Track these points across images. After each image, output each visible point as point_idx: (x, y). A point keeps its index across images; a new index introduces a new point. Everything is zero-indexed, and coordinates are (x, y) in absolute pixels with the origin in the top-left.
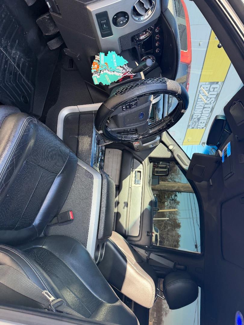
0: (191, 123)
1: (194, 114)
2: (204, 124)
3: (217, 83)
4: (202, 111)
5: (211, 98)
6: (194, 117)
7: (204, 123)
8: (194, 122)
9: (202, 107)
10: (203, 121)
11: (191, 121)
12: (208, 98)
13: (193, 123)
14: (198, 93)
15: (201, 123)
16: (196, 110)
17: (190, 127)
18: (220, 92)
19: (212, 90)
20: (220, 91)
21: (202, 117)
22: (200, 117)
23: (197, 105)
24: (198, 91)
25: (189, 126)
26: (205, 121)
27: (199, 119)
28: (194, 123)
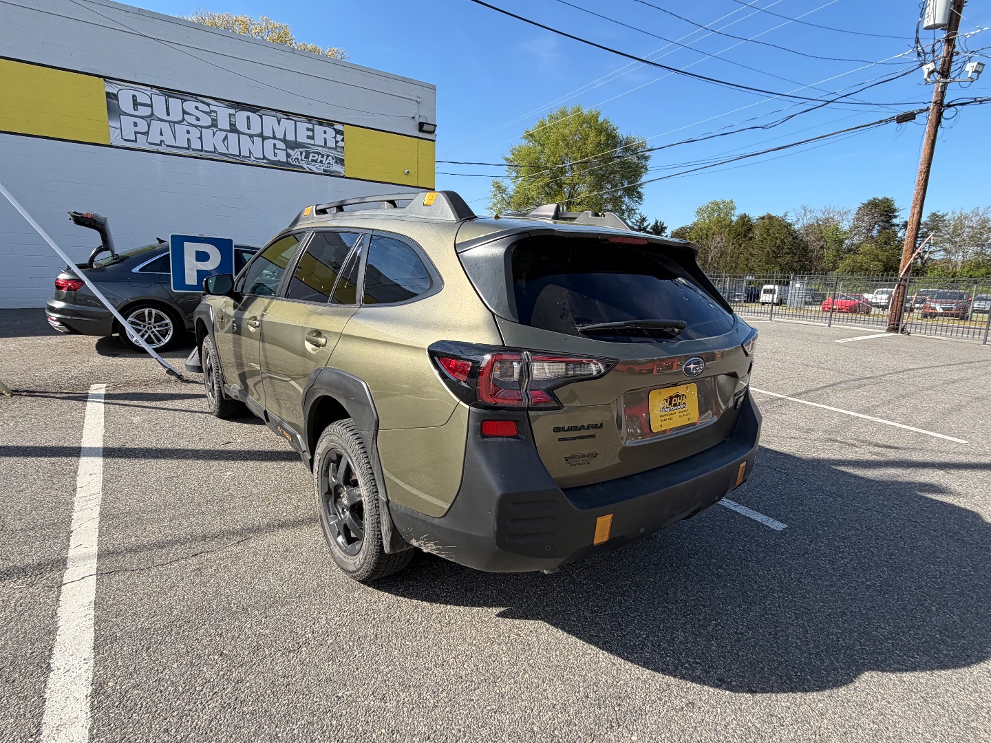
0: (315, 168)
1: (264, 158)
2: (319, 129)
3: (111, 96)
4: (251, 136)
5: (184, 112)
6: (282, 157)
7: (311, 130)
8: (307, 157)
9: (233, 137)
10: (304, 133)
11: (305, 166)
12: (184, 119)
13: (313, 161)
14: (162, 149)
15: (312, 138)
16: (245, 153)
17: (336, 168)
18: (152, 87)
19: (144, 111)
20: (149, 89)
21: (280, 137)
22: (284, 140)
23: (222, 150)
24: (154, 148)
25: (331, 173)
26: (303, 126)
27: (294, 145)
28: (311, 158)
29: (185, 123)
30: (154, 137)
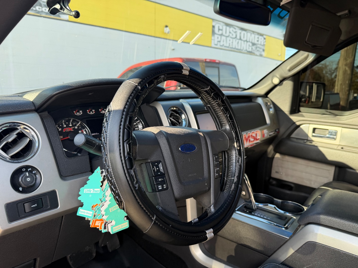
0: (258, 53)
1: (246, 50)
2: (260, 37)
3: (213, 27)
4: (244, 41)
5: (230, 32)
6: (250, 50)
7: (258, 38)
8: (256, 49)
9: (240, 41)
10: (256, 39)
11: (255, 53)
12: (229, 35)
13: (258, 51)
14: (223, 48)
16: (242, 48)
17: (263, 53)
19: (220, 32)
21: (251, 41)
22: (252, 43)
23: (237, 47)
24: (221, 47)
25: (261, 55)
26: (257, 36)
27: (254, 44)
29: (229, 37)
30: (222, 43)
